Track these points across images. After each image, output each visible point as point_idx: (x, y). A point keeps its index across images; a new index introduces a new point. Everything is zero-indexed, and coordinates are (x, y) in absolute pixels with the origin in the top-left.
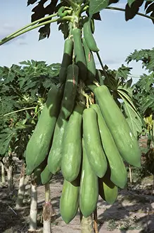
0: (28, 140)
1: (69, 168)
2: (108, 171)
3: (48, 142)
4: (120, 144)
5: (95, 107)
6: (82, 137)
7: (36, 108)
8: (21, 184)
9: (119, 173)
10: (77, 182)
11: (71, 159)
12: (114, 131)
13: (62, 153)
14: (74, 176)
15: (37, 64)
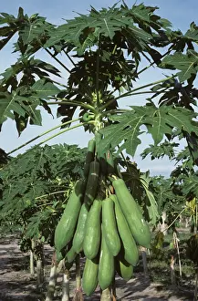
0: (57, 223)
1: (89, 248)
2: (122, 251)
3: (73, 226)
4: (134, 228)
5: (112, 197)
6: (101, 222)
7: (68, 191)
8: (52, 274)
9: (131, 253)
10: (96, 260)
11: (91, 240)
12: (128, 218)
13: (85, 235)
14: (94, 255)
15: (69, 148)
